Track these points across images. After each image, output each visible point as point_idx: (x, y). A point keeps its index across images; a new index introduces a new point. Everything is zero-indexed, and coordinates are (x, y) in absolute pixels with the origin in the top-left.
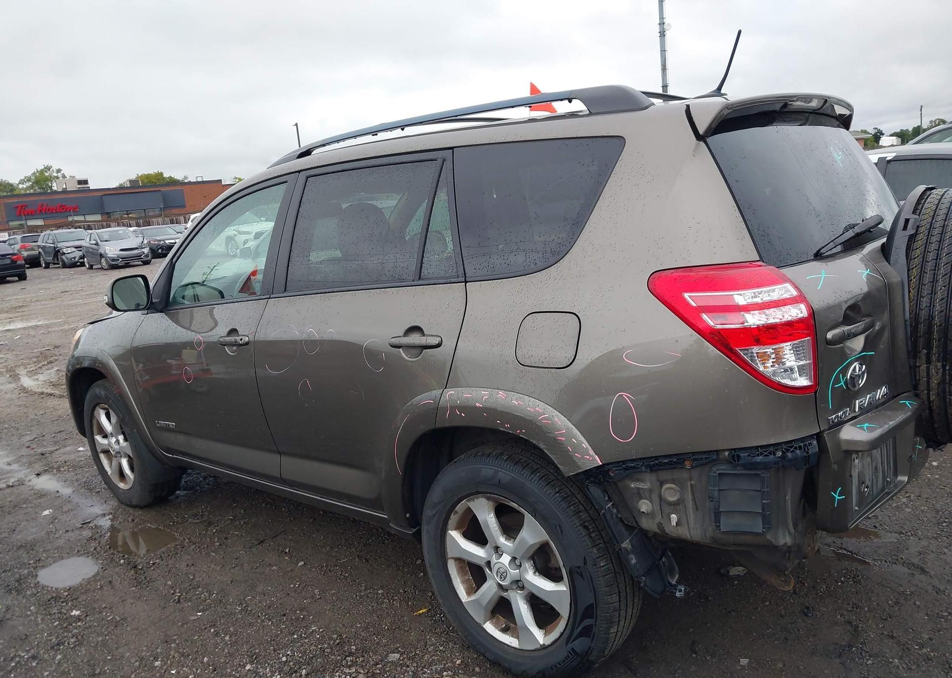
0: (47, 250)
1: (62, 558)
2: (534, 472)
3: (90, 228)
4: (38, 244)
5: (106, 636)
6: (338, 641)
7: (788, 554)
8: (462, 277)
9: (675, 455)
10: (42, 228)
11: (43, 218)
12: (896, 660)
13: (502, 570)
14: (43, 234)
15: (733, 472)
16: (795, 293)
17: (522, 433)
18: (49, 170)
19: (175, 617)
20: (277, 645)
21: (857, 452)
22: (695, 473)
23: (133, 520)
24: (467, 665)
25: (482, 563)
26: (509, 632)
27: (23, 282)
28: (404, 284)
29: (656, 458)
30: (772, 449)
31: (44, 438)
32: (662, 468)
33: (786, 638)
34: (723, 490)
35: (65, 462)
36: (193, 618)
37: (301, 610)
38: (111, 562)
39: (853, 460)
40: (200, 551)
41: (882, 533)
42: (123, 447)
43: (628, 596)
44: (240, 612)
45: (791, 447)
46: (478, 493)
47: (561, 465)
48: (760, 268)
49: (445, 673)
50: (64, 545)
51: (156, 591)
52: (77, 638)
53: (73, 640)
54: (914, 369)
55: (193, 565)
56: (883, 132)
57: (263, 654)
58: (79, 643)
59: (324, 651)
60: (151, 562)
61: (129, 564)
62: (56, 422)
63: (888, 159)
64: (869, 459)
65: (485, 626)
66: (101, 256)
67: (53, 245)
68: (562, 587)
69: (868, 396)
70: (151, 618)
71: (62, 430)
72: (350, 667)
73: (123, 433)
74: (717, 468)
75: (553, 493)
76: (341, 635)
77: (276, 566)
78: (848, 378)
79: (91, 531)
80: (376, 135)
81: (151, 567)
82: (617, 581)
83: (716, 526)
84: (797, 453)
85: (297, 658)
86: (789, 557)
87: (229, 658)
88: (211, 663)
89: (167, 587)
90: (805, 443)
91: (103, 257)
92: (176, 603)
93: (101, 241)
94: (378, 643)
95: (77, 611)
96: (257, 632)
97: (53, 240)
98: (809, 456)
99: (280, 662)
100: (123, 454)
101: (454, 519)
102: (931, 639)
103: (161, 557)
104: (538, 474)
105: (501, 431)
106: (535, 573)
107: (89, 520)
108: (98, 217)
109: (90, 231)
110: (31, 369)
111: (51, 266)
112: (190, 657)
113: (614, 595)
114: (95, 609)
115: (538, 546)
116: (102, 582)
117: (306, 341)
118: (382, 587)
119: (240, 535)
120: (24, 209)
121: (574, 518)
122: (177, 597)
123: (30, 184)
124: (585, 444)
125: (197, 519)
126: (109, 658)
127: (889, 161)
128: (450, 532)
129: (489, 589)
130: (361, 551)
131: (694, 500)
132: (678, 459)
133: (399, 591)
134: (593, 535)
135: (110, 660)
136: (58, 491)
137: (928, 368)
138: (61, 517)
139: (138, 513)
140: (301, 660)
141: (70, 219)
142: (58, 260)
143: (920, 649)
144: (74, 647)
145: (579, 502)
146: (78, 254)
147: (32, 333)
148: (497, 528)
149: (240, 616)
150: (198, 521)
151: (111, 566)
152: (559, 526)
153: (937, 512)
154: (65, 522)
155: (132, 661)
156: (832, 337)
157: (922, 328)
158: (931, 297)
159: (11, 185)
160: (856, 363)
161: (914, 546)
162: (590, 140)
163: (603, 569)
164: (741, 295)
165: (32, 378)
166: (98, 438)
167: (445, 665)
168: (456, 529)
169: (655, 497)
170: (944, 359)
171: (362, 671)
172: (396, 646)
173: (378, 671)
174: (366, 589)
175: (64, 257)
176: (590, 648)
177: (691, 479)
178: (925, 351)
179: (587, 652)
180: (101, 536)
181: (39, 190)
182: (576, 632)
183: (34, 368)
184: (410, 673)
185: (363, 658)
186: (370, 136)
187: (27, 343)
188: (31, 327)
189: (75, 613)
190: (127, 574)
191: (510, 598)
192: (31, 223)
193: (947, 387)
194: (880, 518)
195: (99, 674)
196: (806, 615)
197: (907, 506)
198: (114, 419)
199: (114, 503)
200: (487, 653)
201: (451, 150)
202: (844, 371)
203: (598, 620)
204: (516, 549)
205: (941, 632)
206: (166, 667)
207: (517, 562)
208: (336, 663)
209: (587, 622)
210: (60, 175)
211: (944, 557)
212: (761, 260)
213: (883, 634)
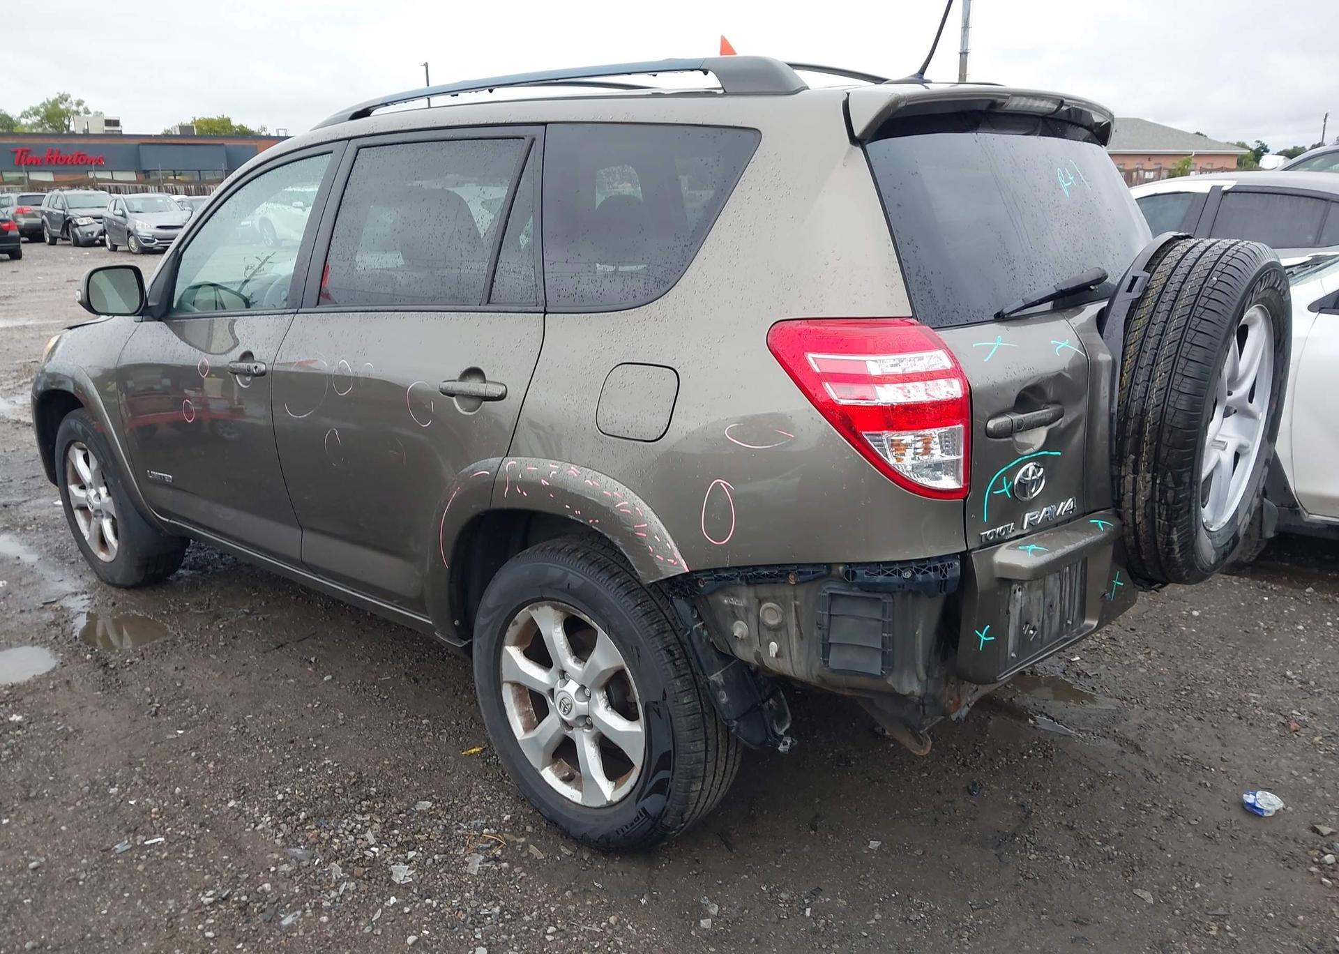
0: (53, 218)
1: (11, 646)
2: (613, 576)
3: (117, 191)
4: (42, 208)
5: (51, 750)
6: (354, 780)
7: (921, 707)
8: (542, 305)
9: (777, 565)
10: (50, 186)
11: (53, 172)
12: (1068, 857)
13: (566, 701)
14: (50, 194)
15: (847, 593)
16: (948, 364)
17: (594, 523)
18: (66, 101)
19: (147, 734)
20: (275, 779)
21: (1021, 582)
22: (801, 591)
23: (114, 604)
24: (517, 823)
25: (544, 691)
26: (572, 783)
27: (16, 262)
28: (468, 308)
29: (755, 567)
30: (897, 567)
31: (11, 484)
32: (760, 581)
33: (936, 820)
34: (836, 616)
35: (35, 519)
36: (169, 737)
37: (316, 738)
38: (74, 656)
39: (1012, 592)
40: (197, 653)
41: (1100, 697)
42: (105, 504)
43: (720, 746)
44: (235, 734)
45: (924, 567)
46: (543, 599)
47: (639, 569)
48: (912, 327)
49: (486, 830)
50: (15, 629)
51: (128, 698)
52: (12, 750)
53: (6, 753)
54: (1116, 480)
55: (184, 668)
56: (1268, 148)
57: (254, 789)
58: (15, 757)
59: (334, 791)
60: (128, 661)
61: (97, 661)
62: (31, 463)
63: (1224, 189)
64: (1040, 593)
65: (542, 773)
66: (129, 233)
67: (62, 212)
68: (637, 728)
69: (1045, 509)
70: (115, 733)
71: (37, 474)
72: (363, 814)
73: (106, 484)
74: (827, 587)
75: (633, 606)
76: (361, 774)
77: (293, 677)
78: (1016, 483)
79: (55, 613)
80: (457, 95)
81: (126, 667)
82: (705, 724)
83: (824, 661)
84: (930, 576)
85: (298, 797)
86: (924, 711)
87: (209, 791)
88: (184, 796)
89: (144, 695)
90: (943, 563)
91: (132, 235)
92: (152, 716)
93: (130, 212)
94: (407, 787)
95: (18, 715)
96: (252, 760)
97: (63, 205)
98: (946, 580)
99: (274, 801)
100: (104, 513)
101: (512, 632)
102: (1120, 835)
103: (142, 655)
104: (617, 580)
105: (570, 519)
106: (607, 707)
107: (54, 599)
108: (131, 176)
109: (117, 195)
110: (7, 388)
111: (59, 241)
112: (158, 785)
113: (698, 743)
114: (42, 715)
115: (613, 673)
116: (57, 682)
117: (336, 376)
118: (429, 717)
119: (254, 634)
120: (26, 156)
121: (656, 639)
122: (154, 709)
123: (36, 119)
124: (671, 544)
125: (201, 609)
126: (51, 778)
127: (1226, 193)
128: (507, 648)
129: (550, 726)
130: (410, 668)
131: (798, 625)
132: (780, 571)
133: (450, 722)
134: (678, 663)
135: (51, 781)
136: (19, 558)
137: (1135, 480)
138: (17, 592)
139: (122, 594)
140: (302, 800)
141: (91, 175)
142: (68, 234)
143: (1103, 846)
144: (8, 761)
145: (667, 619)
146: (97, 228)
147: (17, 336)
148: (564, 647)
149: (233, 739)
150: (202, 612)
151: (73, 661)
152: (637, 648)
153: (1180, 675)
154: (22, 598)
155: (80, 784)
156: (994, 427)
157: (1132, 425)
158: (1148, 386)
159: (11, 119)
160: (1031, 464)
161: (1136, 716)
162: (719, 130)
163: (686, 706)
164: (876, 361)
165: (7, 400)
166: (74, 489)
167: (488, 819)
168: (515, 645)
169: (752, 617)
170: (1155, 469)
171: (378, 820)
172: (429, 792)
173: (399, 822)
174: (407, 716)
175: (76, 230)
176: (663, 810)
177: (796, 598)
178: (1133, 457)
179: (661, 814)
180: (66, 622)
181: (51, 129)
182: (648, 788)
183: (11, 387)
184: (441, 827)
185: (383, 804)
186: (448, 97)
187: (8, 350)
188: (17, 328)
189: (16, 718)
190: (92, 674)
191: (574, 737)
192: (36, 177)
193: (1157, 507)
194: (1103, 678)
195: (35, 798)
196: (970, 793)
197: (1142, 665)
198: (94, 463)
199: (92, 579)
200: (544, 809)
201: (544, 127)
202: (1011, 474)
203: (675, 775)
204: (585, 676)
205: (1136, 827)
206: (123, 795)
207: (587, 692)
208: (347, 808)
209: (663, 774)
210: (81, 109)
211: (1171, 734)
212: (914, 316)
213: (1061, 823)
